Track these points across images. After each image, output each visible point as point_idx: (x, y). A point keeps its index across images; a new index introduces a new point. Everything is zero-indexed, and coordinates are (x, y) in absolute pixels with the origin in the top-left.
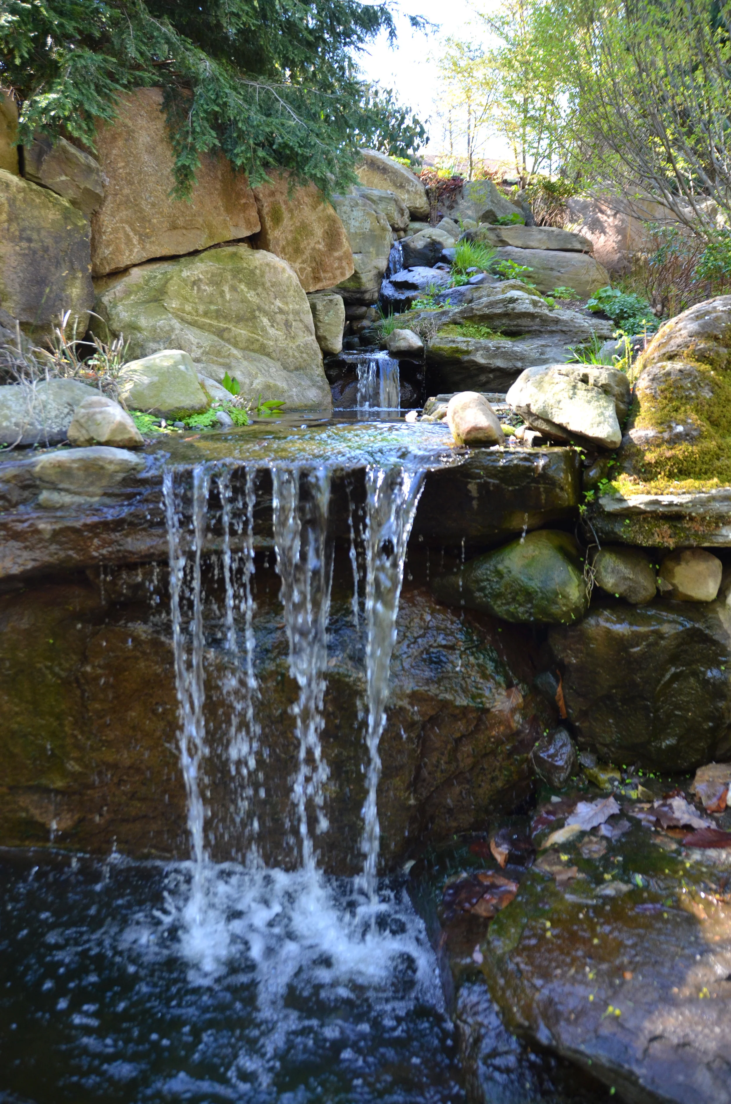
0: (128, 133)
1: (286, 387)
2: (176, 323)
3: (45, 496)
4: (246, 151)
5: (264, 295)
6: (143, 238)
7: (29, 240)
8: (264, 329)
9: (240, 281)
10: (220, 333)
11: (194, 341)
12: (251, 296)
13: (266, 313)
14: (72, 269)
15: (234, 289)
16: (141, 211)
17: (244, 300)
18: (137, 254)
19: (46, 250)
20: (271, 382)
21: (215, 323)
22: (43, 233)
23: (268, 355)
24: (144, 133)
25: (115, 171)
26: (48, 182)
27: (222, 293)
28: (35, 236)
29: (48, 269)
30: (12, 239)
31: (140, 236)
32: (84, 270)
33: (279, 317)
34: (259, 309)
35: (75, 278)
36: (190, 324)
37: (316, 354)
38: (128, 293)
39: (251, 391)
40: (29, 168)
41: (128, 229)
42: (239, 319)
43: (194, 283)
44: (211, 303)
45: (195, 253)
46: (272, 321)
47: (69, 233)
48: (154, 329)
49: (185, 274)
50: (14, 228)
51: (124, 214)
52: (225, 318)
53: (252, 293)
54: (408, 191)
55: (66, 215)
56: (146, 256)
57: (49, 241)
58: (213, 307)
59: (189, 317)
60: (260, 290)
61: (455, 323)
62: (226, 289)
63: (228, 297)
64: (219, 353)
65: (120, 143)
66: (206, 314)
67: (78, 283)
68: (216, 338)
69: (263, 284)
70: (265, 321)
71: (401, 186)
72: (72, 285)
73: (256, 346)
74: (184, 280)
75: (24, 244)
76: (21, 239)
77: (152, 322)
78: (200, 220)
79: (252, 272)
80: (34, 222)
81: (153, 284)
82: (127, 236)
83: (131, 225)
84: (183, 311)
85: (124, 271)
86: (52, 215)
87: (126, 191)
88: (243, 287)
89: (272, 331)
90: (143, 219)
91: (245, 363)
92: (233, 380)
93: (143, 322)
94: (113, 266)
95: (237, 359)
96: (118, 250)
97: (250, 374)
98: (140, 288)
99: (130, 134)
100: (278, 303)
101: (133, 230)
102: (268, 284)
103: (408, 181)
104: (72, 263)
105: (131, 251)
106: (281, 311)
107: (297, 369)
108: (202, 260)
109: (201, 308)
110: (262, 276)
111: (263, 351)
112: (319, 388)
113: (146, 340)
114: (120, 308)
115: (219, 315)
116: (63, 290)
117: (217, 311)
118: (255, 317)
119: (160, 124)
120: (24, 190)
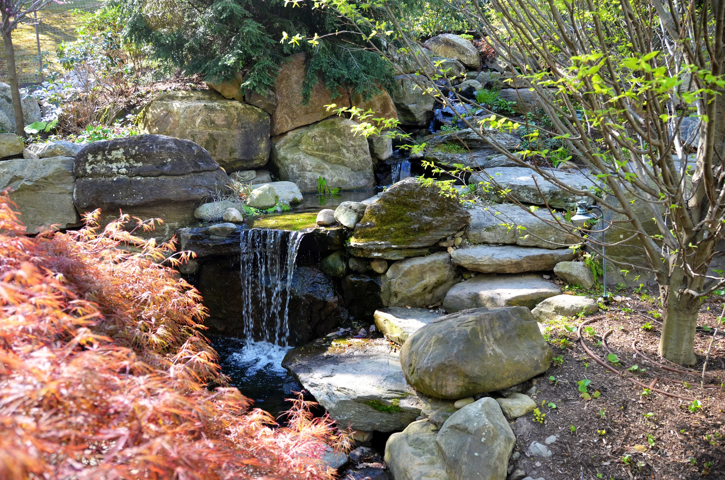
0: (288, 77)
1: (348, 180)
2: (302, 156)
3: (211, 237)
4: (330, 84)
5: (345, 139)
6: (293, 119)
7: (245, 128)
8: (344, 154)
9: (334, 134)
10: (323, 158)
11: (309, 163)
12: (339, 140)
13: (345, 147)
14: (262, 137)
15: (330, 138)
16: (292, 108)
17: (335, 143)
18: (290, 126)
19: (251, 130)
20: (341, 178)
21: (321, 153)
22: (251, 124)
23: (345, 165)
24: (294, 76)
25: (282, 93)
26: (254, 103)
27: (325, 141)
28: (247, 126)
29: (252, 138)
30: (239, 128)
31: (292, 119)
32: (267, 136)
33: (351, 148)
34: (342, 146)
35: (263, 140)
36: (310, 155)
37: (369, 163)
38: (285, 143)
39: (331, 183)
40: (247, 99)
41: (286, 116)
42: (333, 151)
43: (313, 137)
44: (320, 145)
45: (317, 122)
46: (348, 151)
47: (261, 123)
48: (293, 159)
49: (309, 134)
50: (239, 124)
51: (285, 110)
52: (326, 151)
53: (339, 139)
54: (467, 56)
55: (260, 116)
56: (293, 127)
57: (253, 127)
58: (321, 147)
59: (309, 152)
60: (343, 137)
61: (444, 143)
62: (327, 138)
63: (328, 142)
64: (319, 168)
65: (284, 82)
66: (317, 150)
67: (264, 142)
68: (319, 161)
69: (344, 135)
70: (344, 151)
71: (463, 53)
72: (262, 143)
73: (340, 162)
74: (309, 137)
75: (243, 130)
76: (242, 128)
77: (292, 156)
78: (319, 108)
79: (340, 130)
80: (247, 121)
81: (296, 138)
82: (286, 119)
83: (288, 115)
84: (307, 149)
85: (285, 133)
86: (255, 116)
87: (286, 101)
88: (335, 137)
89: (347, 155)
90: (293, 112)
91: (331, 171)
92: (324, 179)
93: (289, 156)
94: (281, 132)
95: (327, 169)
96: (282, 125)
97: (332, 176)
98: (291, 140)
99: (289, 77)
100: (351, 142)
101: (289, 117)
102: (347, 135)
103: (467, 50)
104: (262, 134)
105: (288, 126)
106: (352, 146)
107: (359, 170)
108: (318, 127)
109: (315, 148)
110: (344, 131)
111: (343, 164)
112: (369, 179)
113: (289, 164)
114: (281, 150)
115: (323, 150)
116: (258, 145)
117: (322, 148)
118: (340, 149)
119: (302, 70)
120: (243, 109)
